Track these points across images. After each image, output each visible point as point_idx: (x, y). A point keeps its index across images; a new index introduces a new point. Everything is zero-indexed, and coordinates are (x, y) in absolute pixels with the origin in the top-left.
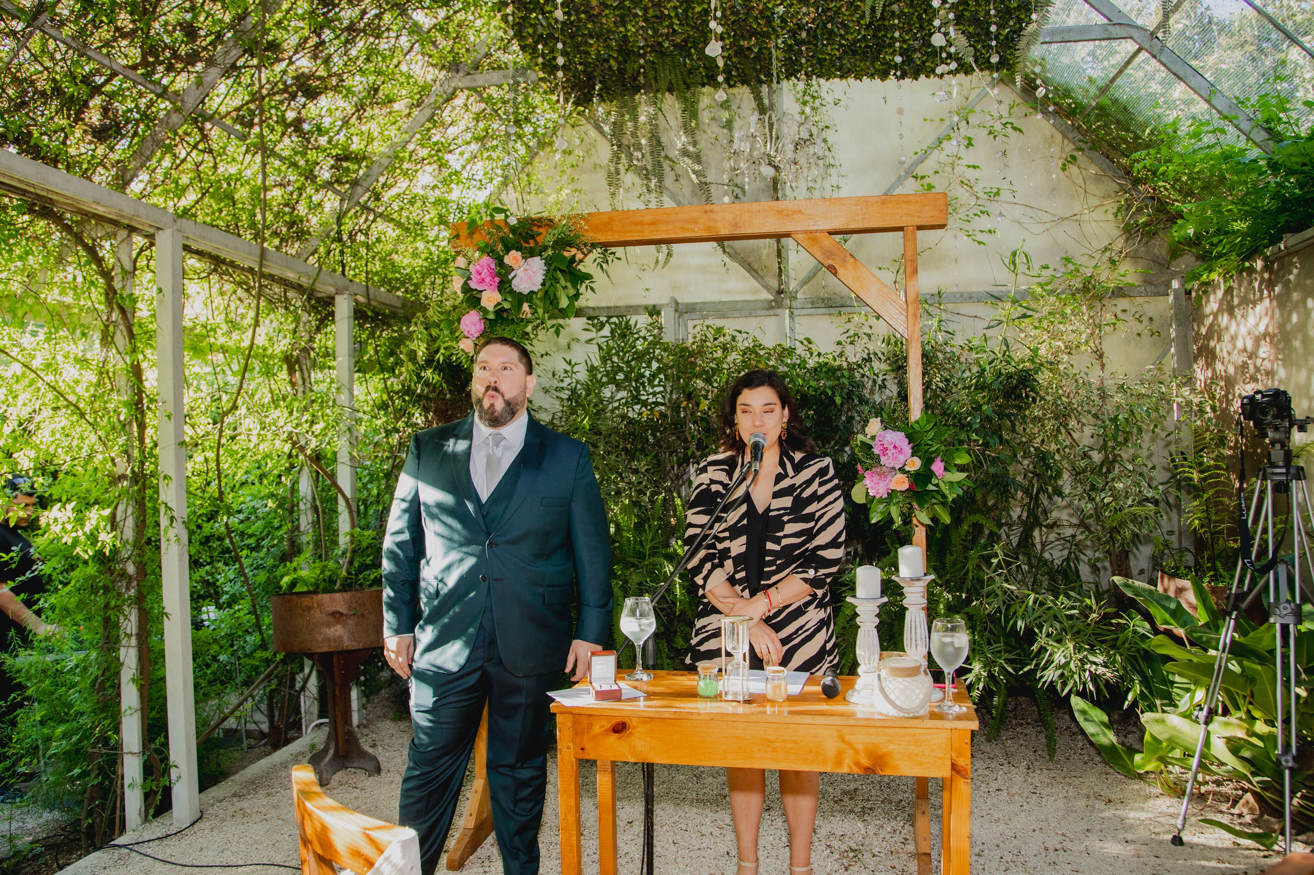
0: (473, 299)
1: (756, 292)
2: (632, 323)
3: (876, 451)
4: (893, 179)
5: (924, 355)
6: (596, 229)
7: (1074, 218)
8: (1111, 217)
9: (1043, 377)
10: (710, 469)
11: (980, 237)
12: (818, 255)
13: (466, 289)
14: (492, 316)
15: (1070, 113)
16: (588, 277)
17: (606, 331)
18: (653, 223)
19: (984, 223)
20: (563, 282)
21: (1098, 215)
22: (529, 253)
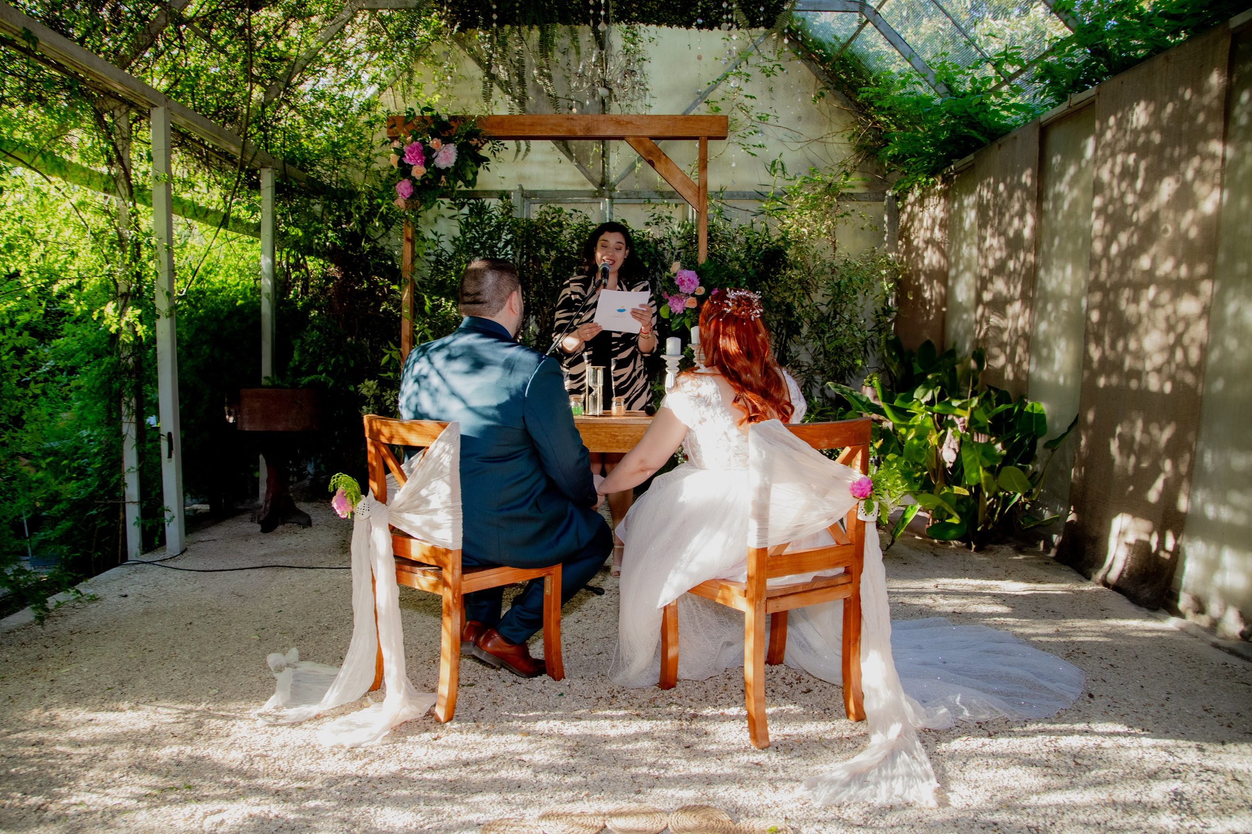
0: (405, 170)
1: (584, 184)
2: (487, 204)
3: (677, 283)
4: (691, 102)
5: (709, 234)
6: (492, 127)
7: (820, 140)
8: (847, 141)
9: (791, 252)
10: (572, 285)
11: (753, 150)
12: (642, 153)
13: (401, 163)
14: (419, 184)
15: (823, 61)
16: (486, 159)
17: (466, 210)
18: (532, 125)
19: (757, 139)
20: (470, 163)
21: (837, 139)
22: (446, 141)
